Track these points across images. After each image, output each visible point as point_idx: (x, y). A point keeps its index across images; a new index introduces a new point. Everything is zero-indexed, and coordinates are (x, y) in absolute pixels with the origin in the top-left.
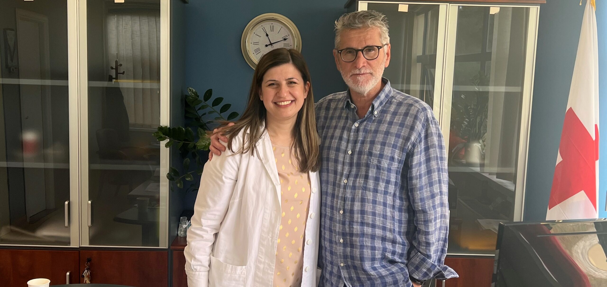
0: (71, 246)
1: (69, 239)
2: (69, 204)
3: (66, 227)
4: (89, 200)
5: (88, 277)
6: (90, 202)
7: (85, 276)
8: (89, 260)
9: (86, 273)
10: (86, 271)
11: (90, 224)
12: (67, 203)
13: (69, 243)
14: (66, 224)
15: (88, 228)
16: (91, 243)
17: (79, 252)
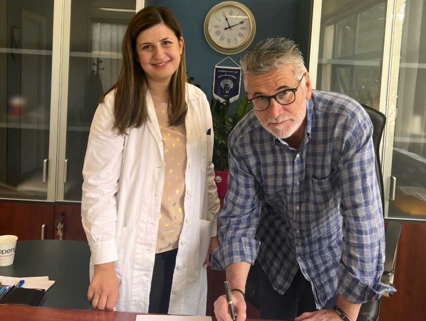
0: (48, 201)
1: (46, 194)
2: (47, 162)
3: (44, 183)
4: (66, 159)
5: (61, 229)
6: (66, 161)
7: (58, 228)
8: (63, 214)
9: (60, 226)
10: (60, 224)
11: (65, 181)
12: (45, 161)
13: (46, 198)
14: (44, 181)
15: (63, 184)
16: (65, 198)
17: (55, 206)
